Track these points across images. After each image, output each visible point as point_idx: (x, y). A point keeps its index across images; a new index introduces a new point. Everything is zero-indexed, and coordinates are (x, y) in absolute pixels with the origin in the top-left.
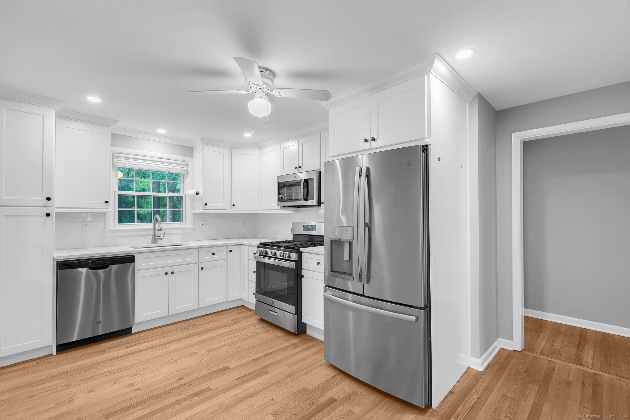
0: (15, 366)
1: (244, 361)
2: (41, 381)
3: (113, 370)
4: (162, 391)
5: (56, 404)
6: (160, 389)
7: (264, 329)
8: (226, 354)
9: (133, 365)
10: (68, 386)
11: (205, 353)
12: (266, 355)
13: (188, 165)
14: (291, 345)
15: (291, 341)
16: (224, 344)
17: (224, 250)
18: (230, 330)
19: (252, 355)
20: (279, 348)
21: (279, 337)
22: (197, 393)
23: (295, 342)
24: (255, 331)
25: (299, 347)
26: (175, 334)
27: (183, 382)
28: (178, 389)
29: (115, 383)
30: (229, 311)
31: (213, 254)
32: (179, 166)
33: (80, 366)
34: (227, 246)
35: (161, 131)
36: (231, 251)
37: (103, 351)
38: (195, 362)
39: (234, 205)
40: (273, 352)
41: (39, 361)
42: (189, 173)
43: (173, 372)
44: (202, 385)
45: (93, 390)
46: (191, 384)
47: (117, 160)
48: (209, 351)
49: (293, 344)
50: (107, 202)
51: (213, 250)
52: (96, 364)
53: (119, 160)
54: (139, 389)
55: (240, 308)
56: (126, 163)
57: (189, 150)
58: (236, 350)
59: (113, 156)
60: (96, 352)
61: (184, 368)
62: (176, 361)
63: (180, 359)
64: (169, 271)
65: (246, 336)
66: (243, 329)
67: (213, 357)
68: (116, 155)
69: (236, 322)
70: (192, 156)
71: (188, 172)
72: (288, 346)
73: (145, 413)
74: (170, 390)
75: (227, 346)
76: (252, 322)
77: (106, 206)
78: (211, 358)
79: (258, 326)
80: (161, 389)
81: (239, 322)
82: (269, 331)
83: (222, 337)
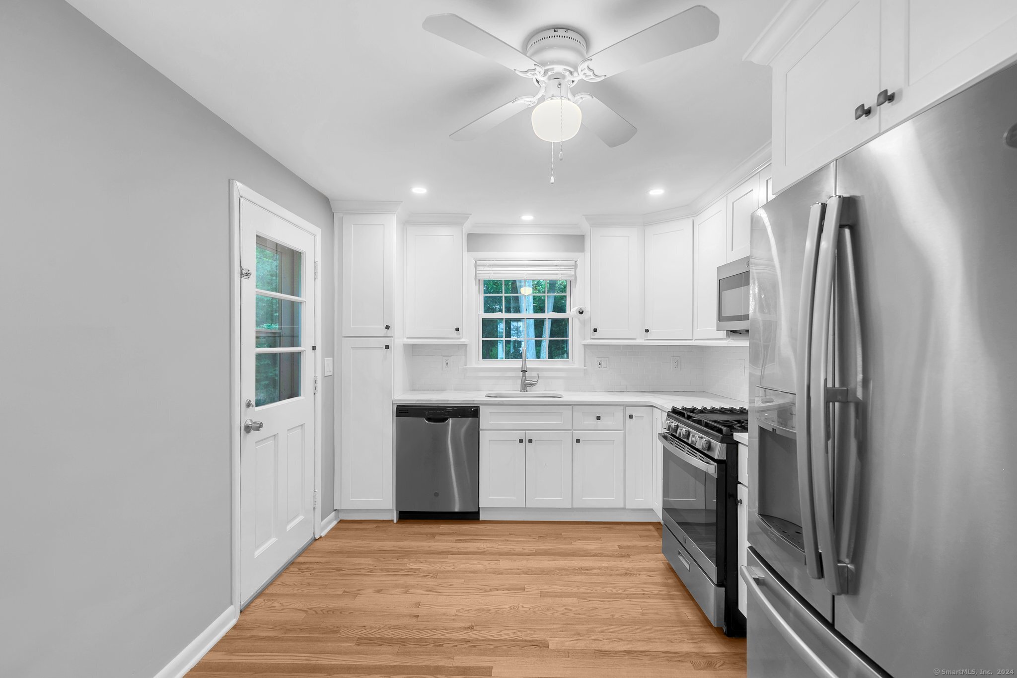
0: (361, 523)
1: (579, 645)
2: (361, 552)
3: (419, 570)
4: (436, 636)
5: (345, 592)
6: (437, 630)
7: (665, 588)
8: (563, 614)
9: (443, 572)
10: (371, 571)
11: (536, 595)
12: (628, 652)
13: (576, 266)
14: (697, 654)
15: (705, 645)
16: (575, 590)
17: (619, 414)
18: (604, 565)
19: (604, 639)
20: (666, 649)
21: (683, 623)
22: (469, 668)
23: (710, 651)
24: (645, 586)
25: (715, 669)
26: (524, 541)
27: (471, 635)
28: (454, 646)
29: (406, 593)
30: (628, 527)
31: (598, 418)
32: (563, 269)
33: (401, 548)
34: (625, 406)
35: (528, 218)
36: (631, 417)
37: (433, 535)
38: (510, 607)
39: (647, 331)
40: (647, 653)
41: (380, 525)
42: (578, 279)
43: (471, 610)
44: (487, 658)
45: (381, 590)
46: (475, 646)
47: (481, 270)
48: (543, 595)
49: (705, 656)
50: (457, 330)
51: (599, 411)
52: (413, 552)
53: (482, 269)
54: (417, 616)
55: (651, 527)
56: (490, 273)
57: (577, 241)
58: (584, 614)
59: (476, 266)
60: (427, 534)
61: (490, 610)
62: (491, 590)
63: (497, 590)
64: (526, 436)
65: (620, 591)
66: (626, 574)
67: (540, 609)
68: (479, 263)
69: (624, 553)
70: (582, 249)
71: (576, 277)
72: (688, 653)
73: (392, 664)
74: (444, 640)
75: (575, 597)
76: (652, 564)
77: (457, 335)
78: (537, 609)
79: (658, 579)
80: (437, 632)
81: (628, 556)
82: (671, 597)
83: (582, 575)
